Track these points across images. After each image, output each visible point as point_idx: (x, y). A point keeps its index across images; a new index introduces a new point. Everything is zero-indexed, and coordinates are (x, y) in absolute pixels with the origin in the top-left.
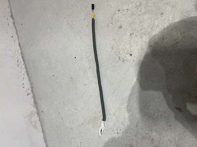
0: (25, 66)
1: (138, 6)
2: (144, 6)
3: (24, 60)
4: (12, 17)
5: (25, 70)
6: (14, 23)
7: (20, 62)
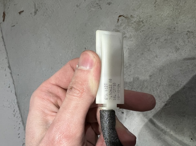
0: (21, 115)
1: (127, 66)
2: (133, 67)
3: (19, 109)
4: (9, 67)
5: (20, 119)
6: (11, 73)
7: (16, 112)
